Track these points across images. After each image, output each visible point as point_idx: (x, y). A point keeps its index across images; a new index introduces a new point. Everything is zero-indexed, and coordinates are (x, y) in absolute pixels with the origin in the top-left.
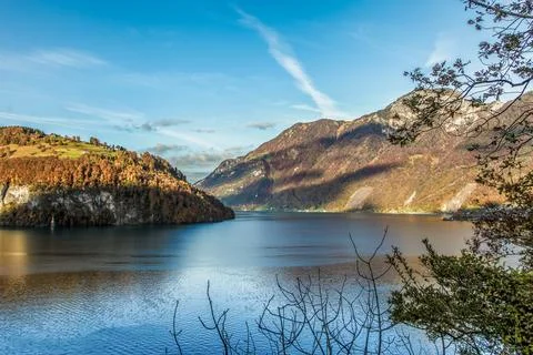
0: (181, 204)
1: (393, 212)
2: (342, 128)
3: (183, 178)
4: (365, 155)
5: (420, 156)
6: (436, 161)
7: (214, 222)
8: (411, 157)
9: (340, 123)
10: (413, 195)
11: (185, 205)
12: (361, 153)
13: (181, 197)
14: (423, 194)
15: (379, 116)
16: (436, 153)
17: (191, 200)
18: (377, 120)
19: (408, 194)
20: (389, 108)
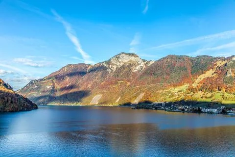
0: (10, 102)
1: (111, 105)
2: (89, 67)
3: (11, 88)
4: (99, 80)
5: (122, 81)
6: (129, 84)
7: (27, 110)
8: (119, 82)
9: (89, 65)
10: (119, 98)
11: (12, 102)
12: (98, 79)
13: (10, 98)
14: (123, 98)
15: (106, 63)
16: (129, 81)
17: (15, 100)
18: (105, 65)
19: (117, 98)
20: (110, 60)
